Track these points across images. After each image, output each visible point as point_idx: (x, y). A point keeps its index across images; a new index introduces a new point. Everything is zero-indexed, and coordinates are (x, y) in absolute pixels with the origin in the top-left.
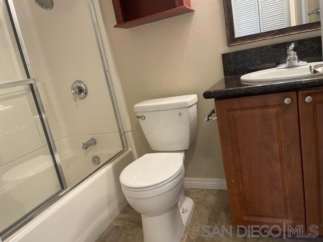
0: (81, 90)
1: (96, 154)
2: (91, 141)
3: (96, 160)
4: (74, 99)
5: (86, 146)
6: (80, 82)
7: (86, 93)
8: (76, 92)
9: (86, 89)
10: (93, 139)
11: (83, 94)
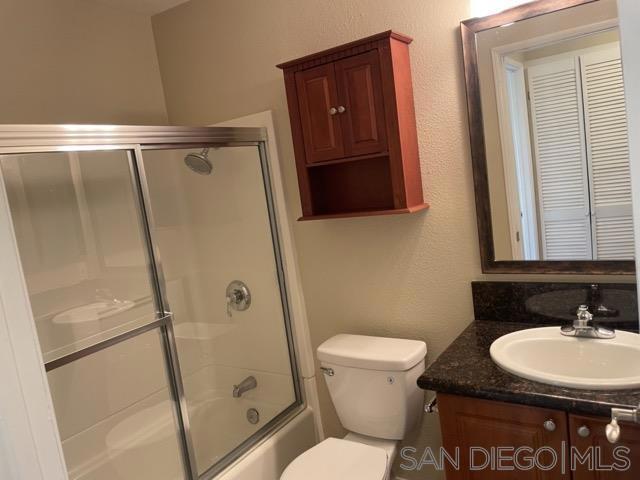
0: (240, 296)
1: (254, 405)
2: (249, 382)
3: (253, 415)
4: (228, 312)
5: (239, 391)
6: (240, 283)
7: (248, 303)
8: (232, 301)
9: (249, 295)
10: (251, 378)
11: (243, 302)
